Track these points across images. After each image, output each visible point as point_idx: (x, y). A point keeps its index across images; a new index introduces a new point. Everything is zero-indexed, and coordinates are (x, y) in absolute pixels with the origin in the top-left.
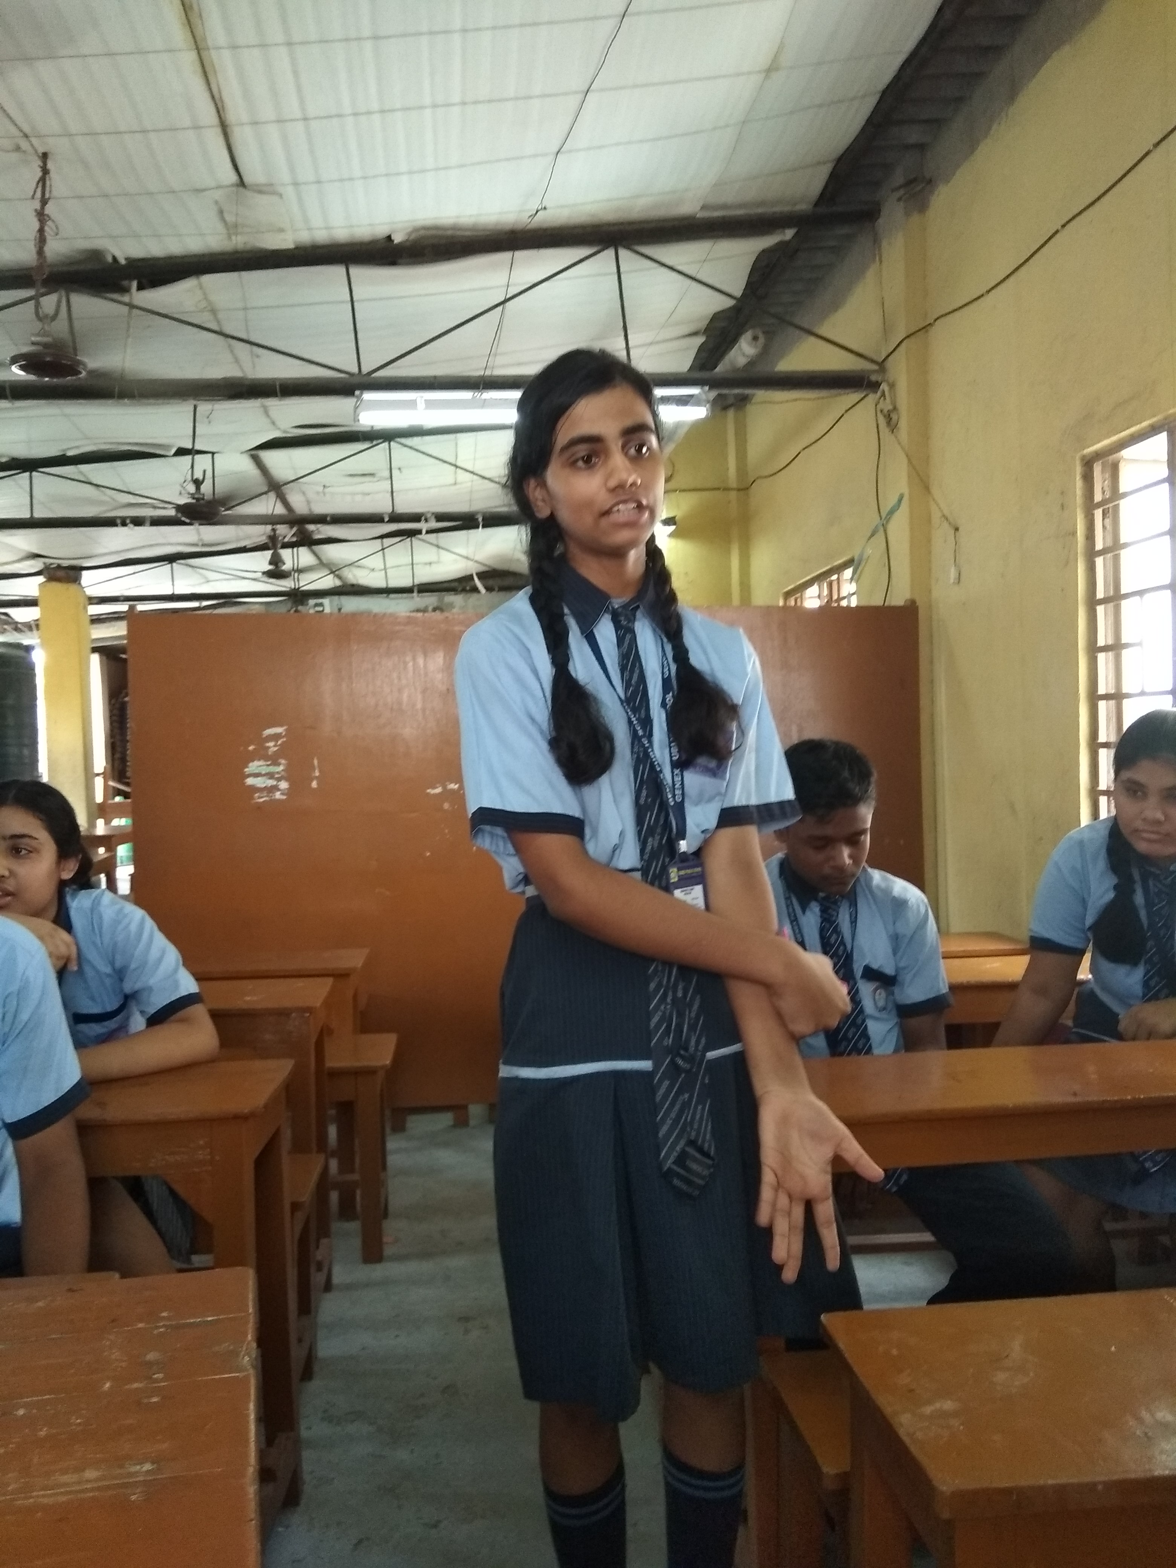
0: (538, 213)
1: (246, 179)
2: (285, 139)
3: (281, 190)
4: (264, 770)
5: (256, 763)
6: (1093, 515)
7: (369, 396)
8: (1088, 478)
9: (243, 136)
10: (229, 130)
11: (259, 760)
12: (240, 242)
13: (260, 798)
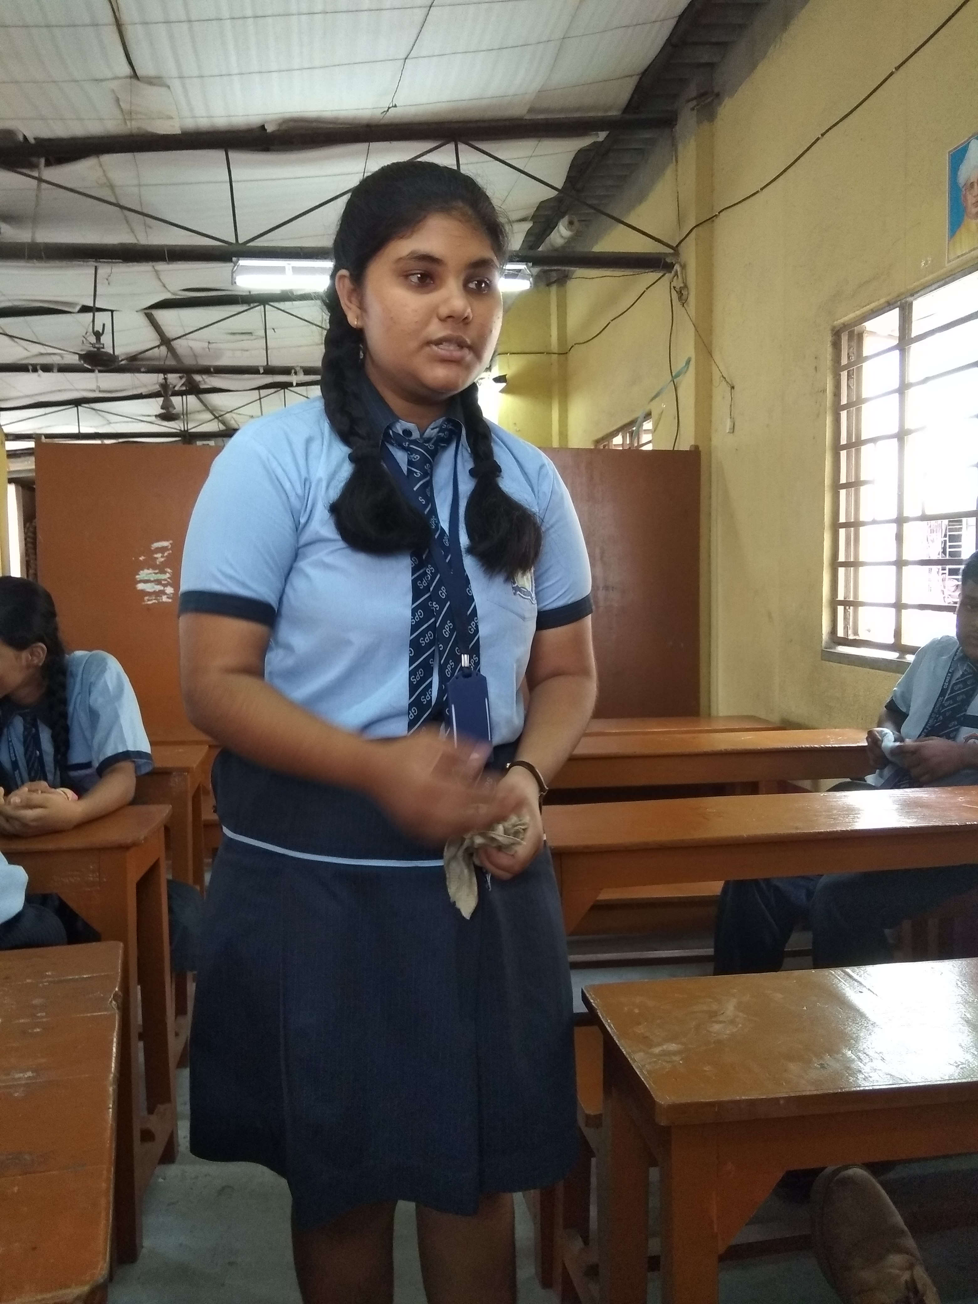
0: (390, 110)
1: (139, 73)
2: (171, 37)
3: (169, 82)
4: (153, 577)
5: (146, 571)
6: (840, 375)
7: (243, 262)
8: (836, 345)
9: (134, 33)
10: (123, 28)
11: (148, 569)
12: (134, 126)
13: (149, 600)
